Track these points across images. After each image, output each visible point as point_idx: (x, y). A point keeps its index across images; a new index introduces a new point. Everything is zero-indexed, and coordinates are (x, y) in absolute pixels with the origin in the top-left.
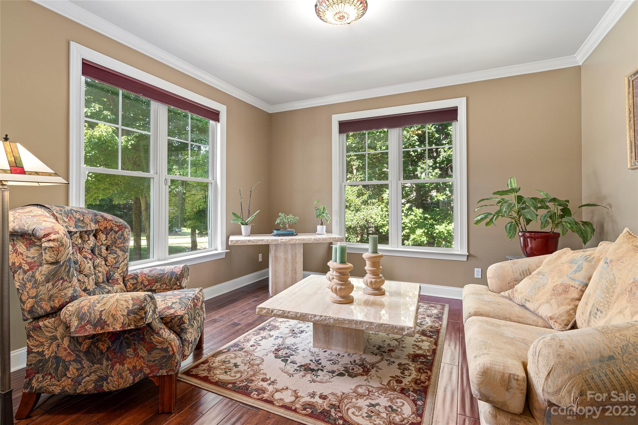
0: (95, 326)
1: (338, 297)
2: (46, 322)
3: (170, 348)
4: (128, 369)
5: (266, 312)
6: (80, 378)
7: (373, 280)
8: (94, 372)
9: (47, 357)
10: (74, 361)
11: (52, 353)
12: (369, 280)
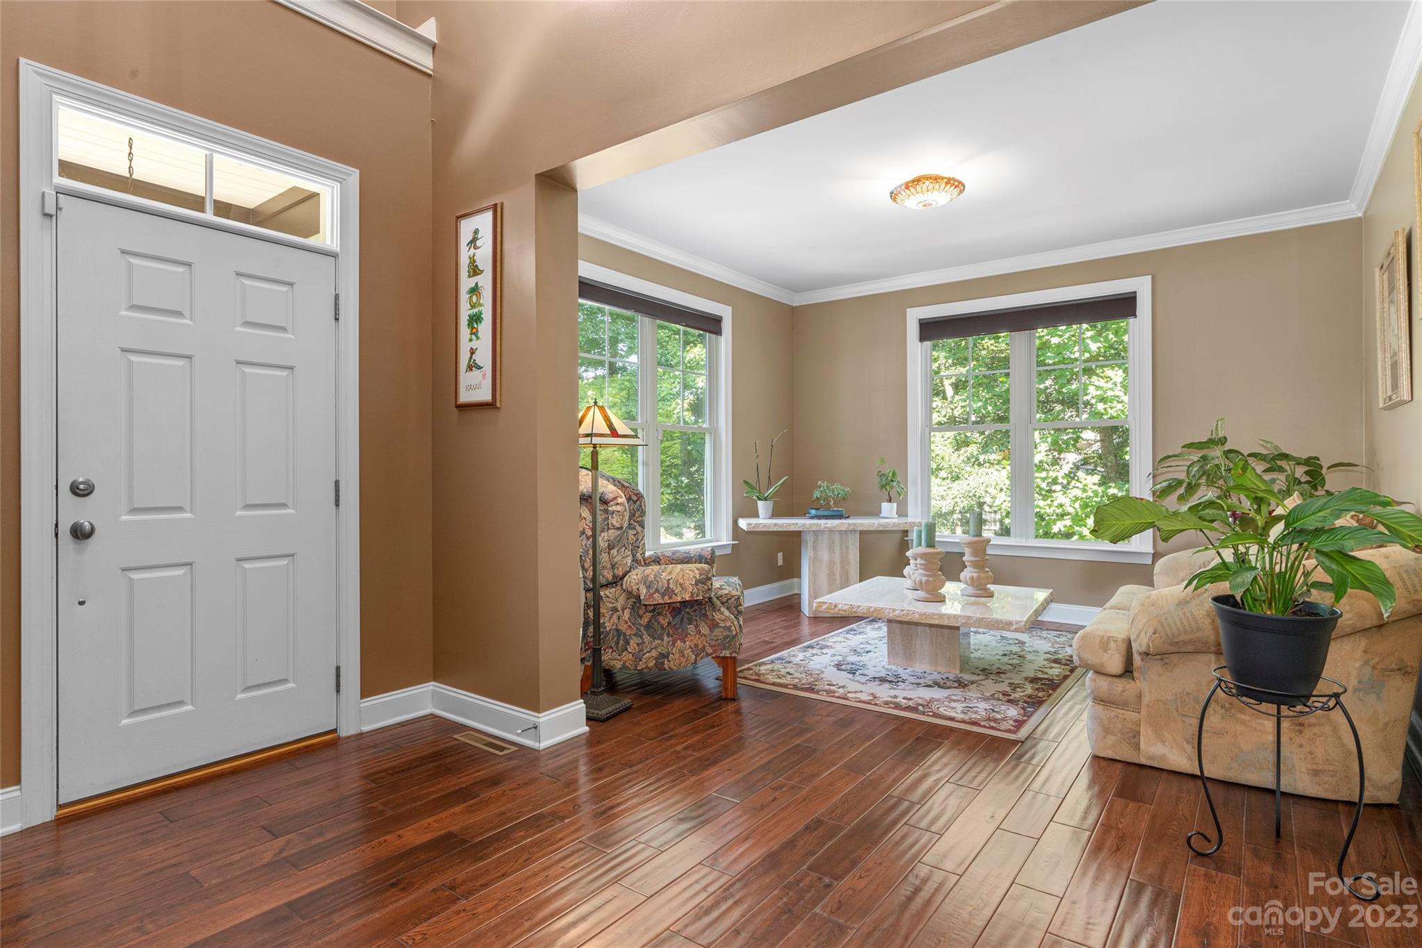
0: (663, 595)
1: (923, 593)
2: (607, 592)
3: (733, 628)
4: (690, 647)
5: (827, 608)
6: (641, 653)
7: (975, 575)
8: (655, 648)
9: (608, 629)
10: (635, 635)
11: (613, 625)
12: (969, 575)
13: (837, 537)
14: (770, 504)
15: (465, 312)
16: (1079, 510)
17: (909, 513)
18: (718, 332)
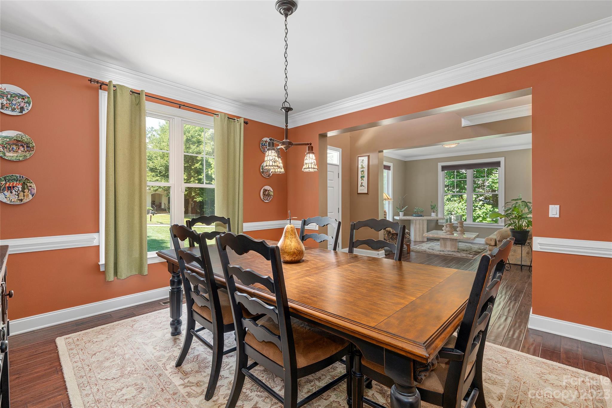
1: (449, 233)
12: (459, 229)
13: (421, 221)
14: (403, 213)
15: (360, 175)
16: (484, 216)
17: (439, 216)
18: (390, 170)
